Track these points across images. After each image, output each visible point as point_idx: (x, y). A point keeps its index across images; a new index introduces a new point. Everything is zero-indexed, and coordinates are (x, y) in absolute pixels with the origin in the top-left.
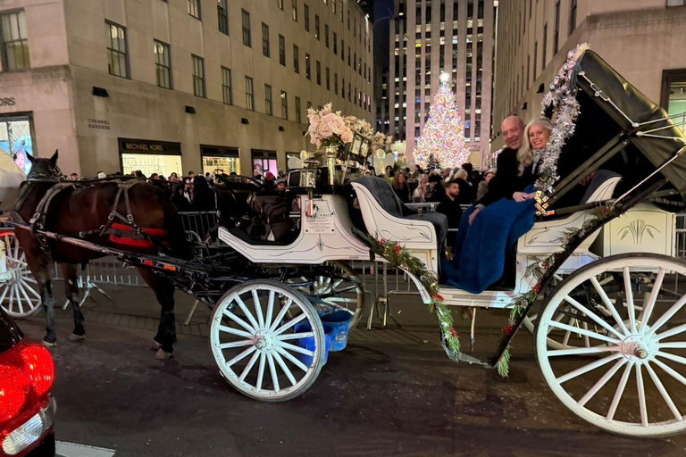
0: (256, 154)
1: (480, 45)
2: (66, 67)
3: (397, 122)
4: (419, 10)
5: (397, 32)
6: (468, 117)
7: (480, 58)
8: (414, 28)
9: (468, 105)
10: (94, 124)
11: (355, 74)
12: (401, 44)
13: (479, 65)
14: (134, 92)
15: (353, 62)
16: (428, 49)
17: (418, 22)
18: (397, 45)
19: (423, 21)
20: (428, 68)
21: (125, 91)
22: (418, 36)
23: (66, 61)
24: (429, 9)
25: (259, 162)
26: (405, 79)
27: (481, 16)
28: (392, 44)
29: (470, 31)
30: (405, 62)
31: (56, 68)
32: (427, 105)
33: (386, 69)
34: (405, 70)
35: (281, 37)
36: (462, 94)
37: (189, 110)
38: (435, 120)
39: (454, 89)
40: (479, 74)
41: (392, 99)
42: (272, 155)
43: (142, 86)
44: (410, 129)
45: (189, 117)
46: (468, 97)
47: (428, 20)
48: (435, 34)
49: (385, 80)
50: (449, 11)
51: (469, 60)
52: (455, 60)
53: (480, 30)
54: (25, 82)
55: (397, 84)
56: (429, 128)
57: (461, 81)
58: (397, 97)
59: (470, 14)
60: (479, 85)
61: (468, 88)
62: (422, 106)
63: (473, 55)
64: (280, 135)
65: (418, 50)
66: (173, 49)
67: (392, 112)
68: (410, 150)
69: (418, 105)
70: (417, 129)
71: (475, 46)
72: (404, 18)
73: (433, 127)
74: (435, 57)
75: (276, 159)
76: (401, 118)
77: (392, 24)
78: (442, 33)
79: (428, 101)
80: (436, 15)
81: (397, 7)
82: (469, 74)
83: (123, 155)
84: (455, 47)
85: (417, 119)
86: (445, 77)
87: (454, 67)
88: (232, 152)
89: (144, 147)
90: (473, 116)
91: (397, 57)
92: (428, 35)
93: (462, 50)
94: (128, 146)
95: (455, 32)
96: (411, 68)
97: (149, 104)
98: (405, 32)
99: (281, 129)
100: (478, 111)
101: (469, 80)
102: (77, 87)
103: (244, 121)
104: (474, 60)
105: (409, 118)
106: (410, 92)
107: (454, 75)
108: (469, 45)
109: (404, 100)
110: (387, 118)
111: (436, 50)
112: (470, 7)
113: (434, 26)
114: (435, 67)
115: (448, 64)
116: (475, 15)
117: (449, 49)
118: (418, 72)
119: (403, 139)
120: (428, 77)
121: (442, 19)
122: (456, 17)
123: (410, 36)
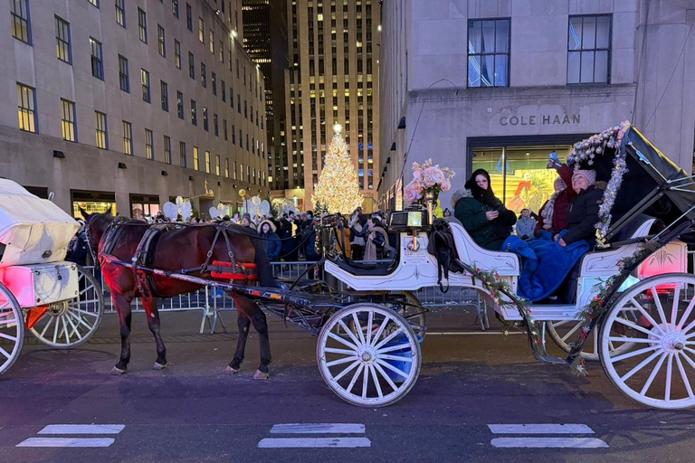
0: (135, 198)
1: (370, 99)
3: (295, 169)
4: (312, 62)
5: (292, 82)
6: (361, 166)
7: (370, 112)
8: (307, 79)
9: (361, 154)
11: (246, 121)
12: (297, 94)
13: (370, 118)
15: (244, 110)
16: (322, 100)
17: (312, 74)
18: (293, 94)
19: (317, 73)
20: (323, 119)
22: (312, 87)
24: (321, 61)
25: (140, 206)
26: (301, 128)
27: (369, 71)
28: (287, 93)
29: (360, 85)
30: (301, 111)
32: (323, 153)
33: (283, 117)
34: (301, 119)
35: (164, 84)
36: (355, 144)
37: (57, 154)
38: (330, 168)
39: (348, 140)
40: (370, 126)
41: (289, 146)
42: (154, 199)
44: (308, 176)
45: (57, 161)
47: (322, 72)
48: (329, 86)
49: (283, 128)
50: (340, 65)
51: (360, 113)
52: (347, 112)
53: (370, 85)
55: (294, 132)
56: (325, 175)
57: (354, 132)
58: (294, 145)
59: (360, 70)
60: (370, 136)
61: (360, 139)
62: (319, 155)
63: (364, 107)
64: (162, 180)
65: (313, 100)
67: (290, 159)
68: (308, 195)
69: (314, 154)
70: (315, 176)
71: (365, 100)
72: (298, 68)
73: (329, 175)
74: (330, 108)
75: (159, 203)
76: (300, 165)
77: (287, 74)
78: (335, 86)
79: (324, 149)
80: (328, 68)
81: (291, 58)
82: (361, 125)
84: (347, 99)
85: (315, 167)
86: (338, 128)
87: (347, 118)
88: (109, 197)
90: (366, 166)
91: (293, 106)
92: (322, 86)
93: (354, 102)
95: (347, 85)
96: (306, 117)
98: (300, 82)
99: (164, 173)
100: (371, 161)
101: (361, 132)
103: (121, 166)
104: (365, 113)
105: (307, 164)
106: (307, 139)
107: (347, 127)
108: (360, 99)
109: (302, 148)
110: (286, 165)
111: (329, 101)
112: (360, 62)
113: (328, 78)
114: (329, 117)
115: (342, 116)
116: (365, 71)
117: (341, 101)
118: (314, 122)
119: (302, 186)
120: (323, 127)
121: (335, 73)
122: (347, 72)
123: (305, 87)
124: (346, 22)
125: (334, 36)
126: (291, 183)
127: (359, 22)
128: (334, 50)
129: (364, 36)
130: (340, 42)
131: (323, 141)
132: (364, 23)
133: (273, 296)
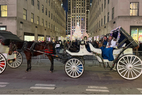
1: (84, 18)
2: (16, 17)
3: (68, 31)
4: (73, 11)
6: (82, 31)
8: (72, 14)
9: (82, 29)
10: (20, 29)
11: (63, 22)
14: (27, 23)
15: (63, 19)
16: (75, 18)
17: (73, 13)
20: (75, 21)
21: (26, 23)
22: (73, 15)
23: (16, 16)
25: (47, 38)
27: (84, 12)
28: (68, 16)
29: (82, 15)
31: (14, 17)
35: (52, 14)
37: (36, 27)
39: (79, 25)
40: (84, 23)
42: (50, 37)
43: (29, 22)
44: (71, 32)
45: (36, 28)
46: (82, 27)
47: (75, 12)
50: (78, 11)
53: (84, 15)
54: (6, 20)
55: (69, 24)
56: (75, 33)
57: (81, 24)
59: (82, 12)
60: (84, 25)
61: (82, 26)
64: (51, 33)
65: (73, 18)
66: (34, 15)
70: (73, 32)
71: (83, 18)
72: (70, 12)
74: (76, 19)
78: (77, 15)
80: (76, 12)
81: (69, 10)
82: (82, 23)
83: (25, 36)
86: (78, 23)
87: (79, 21)
88: (43, 36)
89: (28, 34)
90: (83, 31)
92: (75, 15)
93: (81, 18)
94: (26, 34)
95: (80, 15)
96: (71, 20)
97: (30, 25)
99: (51, 31)
100: (84, 30)
101: (82, 24)
102: (18, 22)
103: (45, 30)
104: (83, 20)
105: (71, 30)
106: (71, 25)
107: (79, 23)
108: (82, 18)
109: (70, 27)
111: (76, 18)
112: (82, 11)
114: (76, 21)
115: (78, 21)
117: (78, 18)
119: (70, 34)
120: (74, 23)
121: (77, 13)
122: (80, 12)
123: (71, 15)
124: (80, 3)
125: (77, 5)
126: (67, 34)
128: (77, 8)
129: (83, 6)
131: (75, 26)
132: (83, 3)
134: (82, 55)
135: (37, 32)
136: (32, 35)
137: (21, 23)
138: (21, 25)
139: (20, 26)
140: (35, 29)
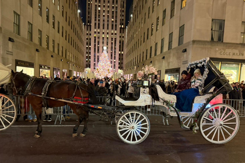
0: (54, 69)
4: (95, 24)
5: (87, 30)
6: (111, 62)
8: (93, 30)
9: (111, 58)
10: (8, 53)
11: (80, 43)
12: (89, 34)
13: (115, 45)
14: (21, 41)
15: (80, 39)
16: (99, 38)
17: (95, 28)
18: (87, 34)
19: (97, 28)
20: (98, 44)
21: (19, 40)
22: (95, 32)
24: (99, 24)
27: (116, 30)
29: (112, 34)
34: (90, 43)
35: (63, 27)
37: (37, 50)
40: (115, 48)
41: (85, 52)
43: (23, 39)
44: (92, 64)
45: (37, 53)
47: (99, 28)
48: (101, 33)
50: (106, 26)
51: (112, 43)
52: (107, 43)
53: (115, 34)
55: (87, 48)
57: (109, 49)
58: (87, 52)
59: (112, 28)
60: (115, 52)
61: (112, 53)
63: (113, 42)
64: (61, 62)
65: (95, 37)
66: (33, 26)
69: (95, 56)
71: (114, 39)
72: (90, 25)
74: (101, 41)
76: (88, 60)
78: (103, 33)
79: (98, 55)
80: (101, 27)
82: (112, 48)
83: (17, 67)
84: (108, 38)
85: (95, 61)
86: (105, 48)
87: (107, 45)
89: (23, 64)
90: (113, 62)
91: (87, 38)
92: (99, 33)
93: (110, 40)
94: (19, 63)
95: (108, 33)
96: (92, 43)
97: (26, 47)
98: (90, 30)
101: (112, 50)
102: (4, 37)
103: (52, 56)
104: (114, 44)
105: (92, 60)
106: (92, 51)
108: (112, 39)
109: (90, 54)
111: (101, 38)
112: (113, 26)
113: (101, 30)
114: (101, 44)
115: (105, 44)
116: (114, 29)
117: (105, 39)
118: (95, 45)
119: (90, 67)
120: (98, 47)
121: (103, 28)
122: (108, 29)
123: (92, 32)
124: (108, 11)
125: (104, 16)
126: (85, 66)
127: (113, 12)
128: (104, 21)
129: (114, 17)
130: (106, 18)
131: (98, 52)
132: (115, 13)
133: (99, 107)
134: (143, 104)
135: (37, 60)
136: (30, 65)
137: (10, 39)
138: (10, 43)
139: (8, 46)
140: (35, 55)
